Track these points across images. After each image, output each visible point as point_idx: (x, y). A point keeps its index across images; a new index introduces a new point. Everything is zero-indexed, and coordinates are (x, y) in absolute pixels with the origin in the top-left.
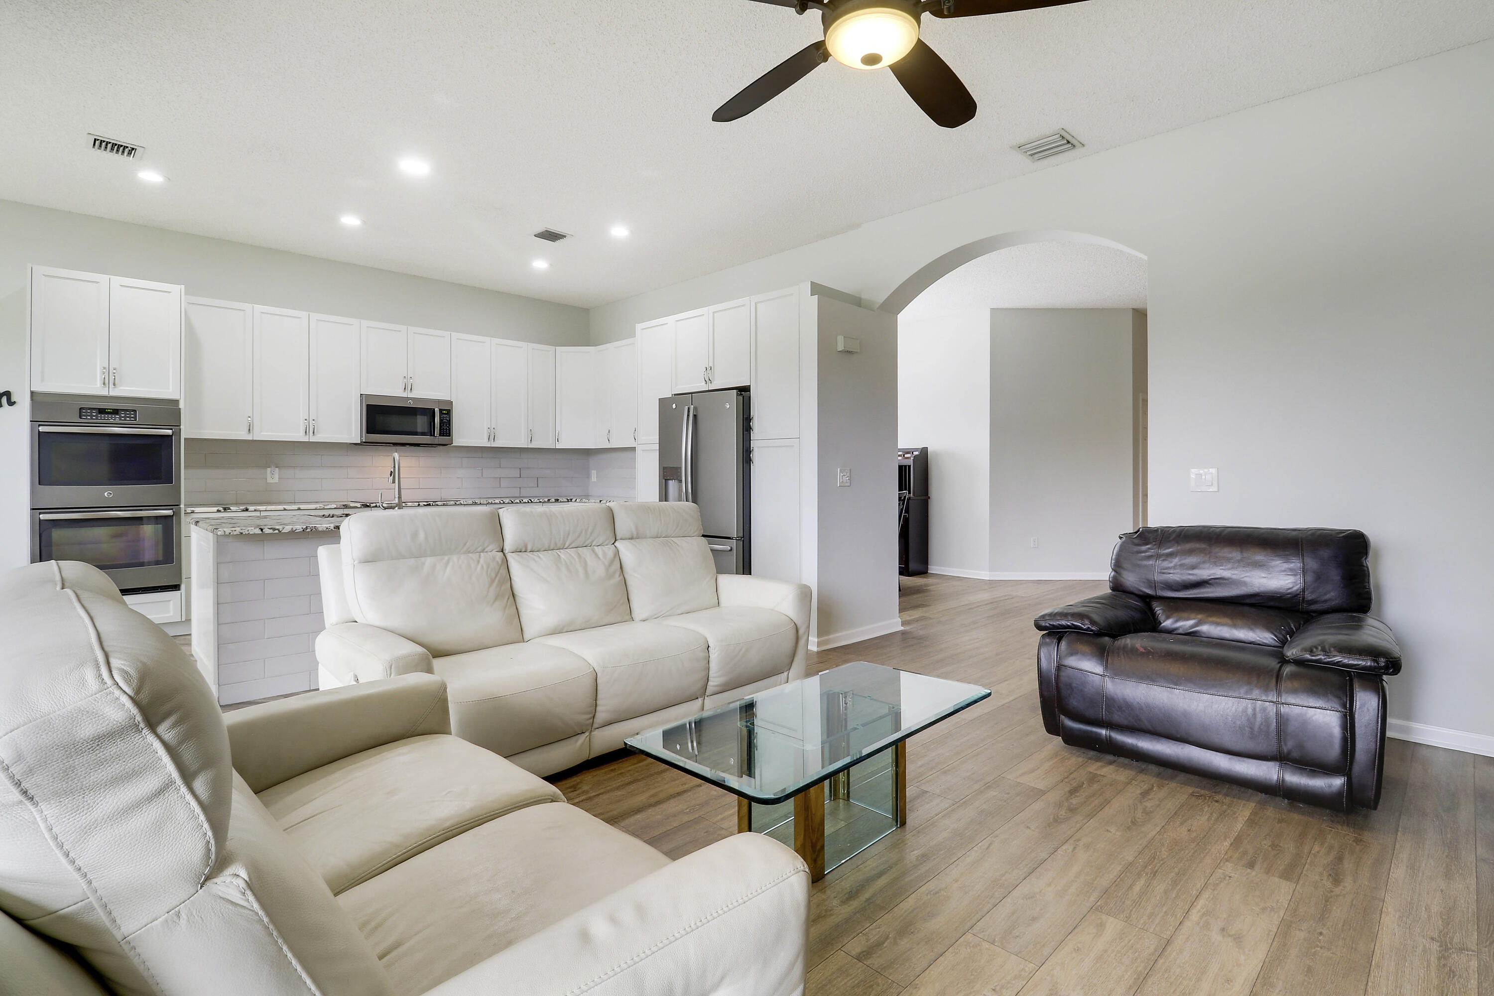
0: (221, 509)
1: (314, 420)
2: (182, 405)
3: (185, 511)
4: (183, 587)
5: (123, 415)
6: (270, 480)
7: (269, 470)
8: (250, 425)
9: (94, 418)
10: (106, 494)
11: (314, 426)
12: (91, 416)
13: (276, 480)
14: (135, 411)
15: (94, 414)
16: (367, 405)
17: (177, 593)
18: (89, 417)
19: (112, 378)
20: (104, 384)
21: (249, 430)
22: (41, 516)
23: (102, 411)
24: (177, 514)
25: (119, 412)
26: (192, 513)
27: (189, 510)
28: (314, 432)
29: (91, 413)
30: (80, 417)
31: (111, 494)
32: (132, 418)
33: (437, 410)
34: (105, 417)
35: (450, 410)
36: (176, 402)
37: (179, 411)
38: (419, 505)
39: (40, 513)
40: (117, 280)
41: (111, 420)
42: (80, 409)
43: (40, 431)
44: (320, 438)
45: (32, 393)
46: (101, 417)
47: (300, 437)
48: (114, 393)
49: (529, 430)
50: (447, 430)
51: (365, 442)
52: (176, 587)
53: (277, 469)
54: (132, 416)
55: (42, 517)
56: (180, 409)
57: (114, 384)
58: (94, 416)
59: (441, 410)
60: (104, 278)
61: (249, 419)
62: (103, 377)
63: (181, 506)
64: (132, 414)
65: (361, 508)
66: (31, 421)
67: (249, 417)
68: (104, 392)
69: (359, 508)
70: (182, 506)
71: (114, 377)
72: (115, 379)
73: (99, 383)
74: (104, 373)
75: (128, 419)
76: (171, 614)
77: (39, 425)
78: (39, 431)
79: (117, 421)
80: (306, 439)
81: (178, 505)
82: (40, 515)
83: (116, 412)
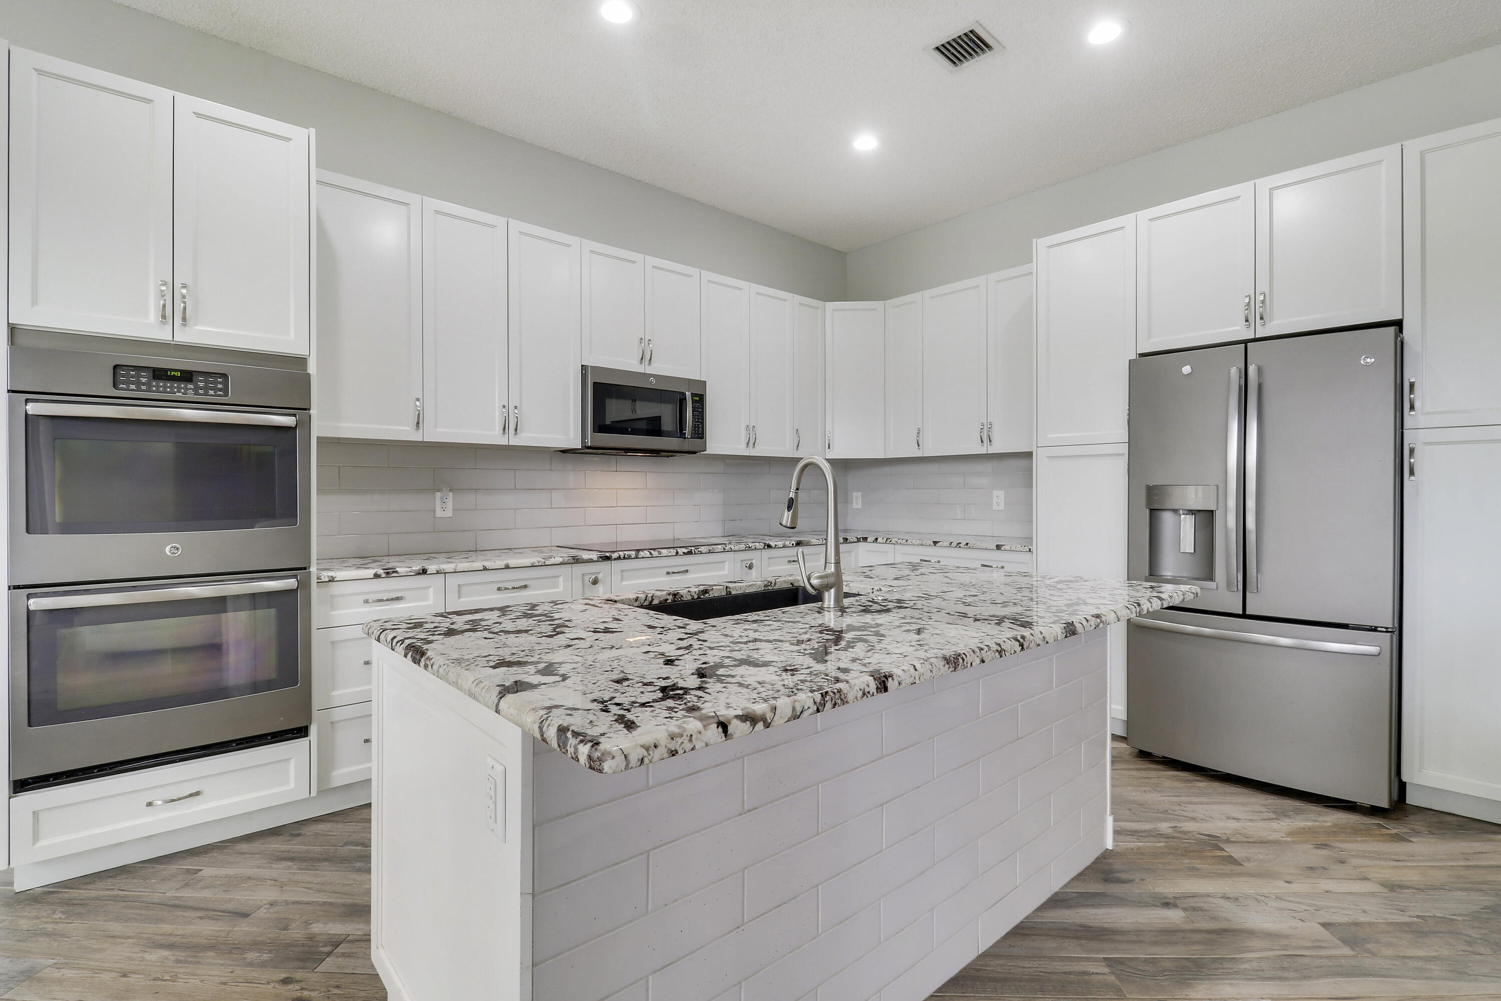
0: (381, 572)
1: (516, 407)
2: (312, 368)
3: (318, 578)
4: (313, 730)
5: (201, 384)
6: (439, 513)
7: (438, 495)
8: (419, 414)
9: (143, 387)
10: (167, 549)
11: (517, 418)
12: (138, 384)
13: (449, 513)
14: (224, 376)
15: (144, 380)
16: (594, 383)
17: (302, 743)
18: (133, 387)
19: (179, 306)
20: (164, 317)
21: (418, 423)
22: (31, 601)
23: (159, 374)
24: (305, 585)
25: (194, 378)
26: (330, 581)
27: (325, 575)
28: (516, 430)
29: (138, 377)
30: (115, 385)
31: (178, 549)
32: (220, 390)
33: (688, 394)
34: (165, 387)
35: (703, 395)
36: (302, 361)
37: (306, 379)
38: (677, 553)
39: (29, 597)
40: (188, 103)
41: (177, 394)
42: (116, 367)
43: (30, 413)
44: (524, 439)
45: (13, 329)
46: (158, 387)
47: (493, 436)
48: (184, 336)
49: (795, 431)
50: (699, 428)
51: (589, 448)
52: (302, 732)
53: (451, 494)
54: (220, 386)
55: (35, 604)
56: (309, 374)
57: (184, 319)
58: (144, 384)
59: (693, 395)
60: (162, 95)
61: (418, 403)
62: (162, 302)
63: (311, 569)
64: (220, 383)
65: (598, 561)
66: (8, 391)
67: (418, 400)
68: (163, 334)
69: (596, 561)
70: (313, 569)
71: (182, 305)
72: (185, 308)
73: (153, 316)
74: (163, 296)
75: (211, 392)
76: (292, 785)
77: (27, 401)
78: (26, 414)
79: (191, 396)
80: (503, 441)
81: (305, 569)
82: (28, 599)
83: (187, 376)
